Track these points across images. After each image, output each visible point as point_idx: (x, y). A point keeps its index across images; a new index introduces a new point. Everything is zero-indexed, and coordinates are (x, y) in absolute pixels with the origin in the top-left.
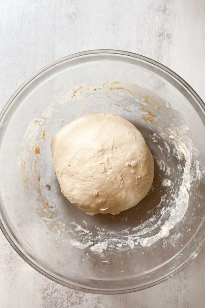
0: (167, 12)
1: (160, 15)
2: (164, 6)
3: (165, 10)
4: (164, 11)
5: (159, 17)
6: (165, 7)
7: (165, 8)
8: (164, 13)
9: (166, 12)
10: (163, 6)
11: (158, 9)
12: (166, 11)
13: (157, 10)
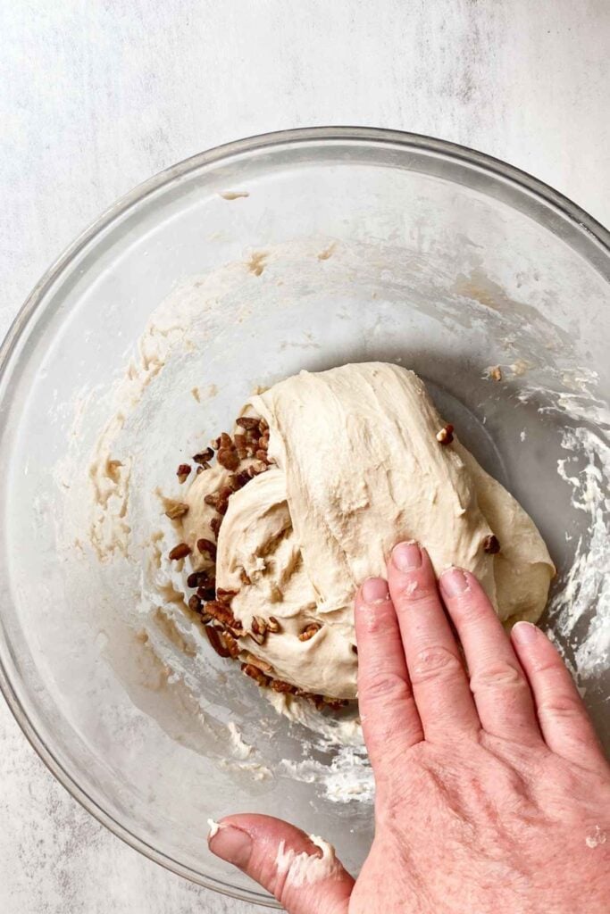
0: (476, 94)
1: (454, 109)
2: (466, 75)
3: (470, 88)
4: (466, 94)
5: (452, 116)
6: (467, 78)
7: (469, 80)
8: (466, 99)
9: (474, 96)
10: (460, 75)
11: (446, 86)
12: (473, 90)
13: (442, 92)
